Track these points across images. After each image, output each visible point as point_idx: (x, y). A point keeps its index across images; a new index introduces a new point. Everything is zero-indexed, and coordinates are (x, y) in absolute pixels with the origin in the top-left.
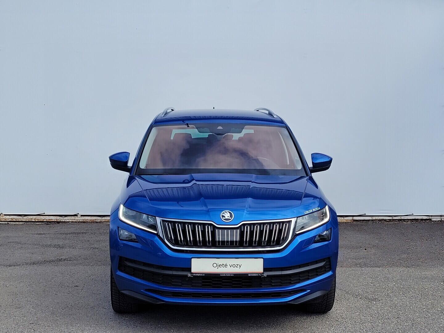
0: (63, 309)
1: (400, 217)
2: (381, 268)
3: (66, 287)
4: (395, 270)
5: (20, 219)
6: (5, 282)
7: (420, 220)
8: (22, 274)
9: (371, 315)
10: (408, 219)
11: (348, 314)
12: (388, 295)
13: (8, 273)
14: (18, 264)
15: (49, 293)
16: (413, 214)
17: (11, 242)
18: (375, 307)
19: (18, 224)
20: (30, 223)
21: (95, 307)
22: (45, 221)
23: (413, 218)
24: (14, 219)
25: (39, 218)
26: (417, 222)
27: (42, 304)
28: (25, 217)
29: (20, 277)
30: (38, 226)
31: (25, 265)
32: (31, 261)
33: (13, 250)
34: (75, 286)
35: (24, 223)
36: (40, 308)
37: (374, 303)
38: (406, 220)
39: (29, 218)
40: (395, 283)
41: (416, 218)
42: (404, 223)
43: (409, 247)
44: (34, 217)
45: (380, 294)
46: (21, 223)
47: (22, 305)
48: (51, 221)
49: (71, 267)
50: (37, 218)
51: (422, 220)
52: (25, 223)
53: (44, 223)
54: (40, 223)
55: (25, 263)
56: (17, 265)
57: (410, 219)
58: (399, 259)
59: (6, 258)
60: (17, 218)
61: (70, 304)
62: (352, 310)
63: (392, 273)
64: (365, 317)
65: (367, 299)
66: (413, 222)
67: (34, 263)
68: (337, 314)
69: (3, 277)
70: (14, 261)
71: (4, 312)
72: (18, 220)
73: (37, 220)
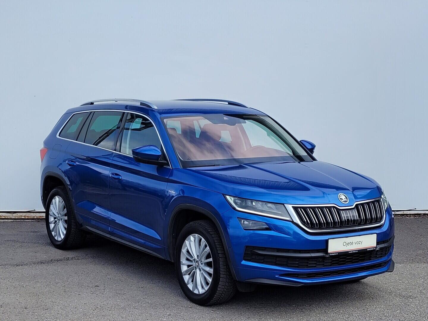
0: (94, 310)
1: (403, 211)
2: (402, 264)
3: (87, 287)
4: (417, 266)
5: (9, 216)
6: (21, 282)
7: (423, 215)
8: (33, 274)
9: (413, 313)
10: (411, 213)
11: (389, 312)
12: (421, 292)
13: (19, 273)
14: (25, 263)
15: (71, 293)
16: (416, 209)
17: (8, 241)
18: (414, 305)
19: (7, 221)
20: (19, 220)
21: (127, 307)
22: (35, 218)
23: (416, 213)
24: (3, 216)
25: (29, 215)
26: (420, 217)
27: (69, 305)
28: (15, 215)
29: (33, 277)
30: (29, 223)
31: (33, 264)
32: (37, 260)
33: (13, 249)
34: (95, 286)
35: (13, 220)
36: (69, 309)
37: (411, 300)
38: (408, 214)
39: (18, 215)
40: (423, 280)
41: (419, 213)
42: (407, 218)
43: (421, 242)
44: (24, 214)
45: (413, 291)
46: (10, 220)
47: (49, 306)
48: (42, 218)
49: (82, 266)
50: (27, 215)
51: (424, 214)
52: (15, 220)
53: (34, 220)
54: (30, 220)
55: (32, 262)
56: (24, 265)
57: (413, 214)
58: (416, 254)
59: (10, 258)
60: (6, 215)
61: (99, 305)
62: (392, 308)
63: (416, 270)
64: (408, 315)
65: (401, 296)
66: (416, 217)
67: (41, 263)
68: (378, 312)
69: (16, 278)
70: (20, 260)
71: (33, 313)
72: (6, 218)
73: (27, 218)
